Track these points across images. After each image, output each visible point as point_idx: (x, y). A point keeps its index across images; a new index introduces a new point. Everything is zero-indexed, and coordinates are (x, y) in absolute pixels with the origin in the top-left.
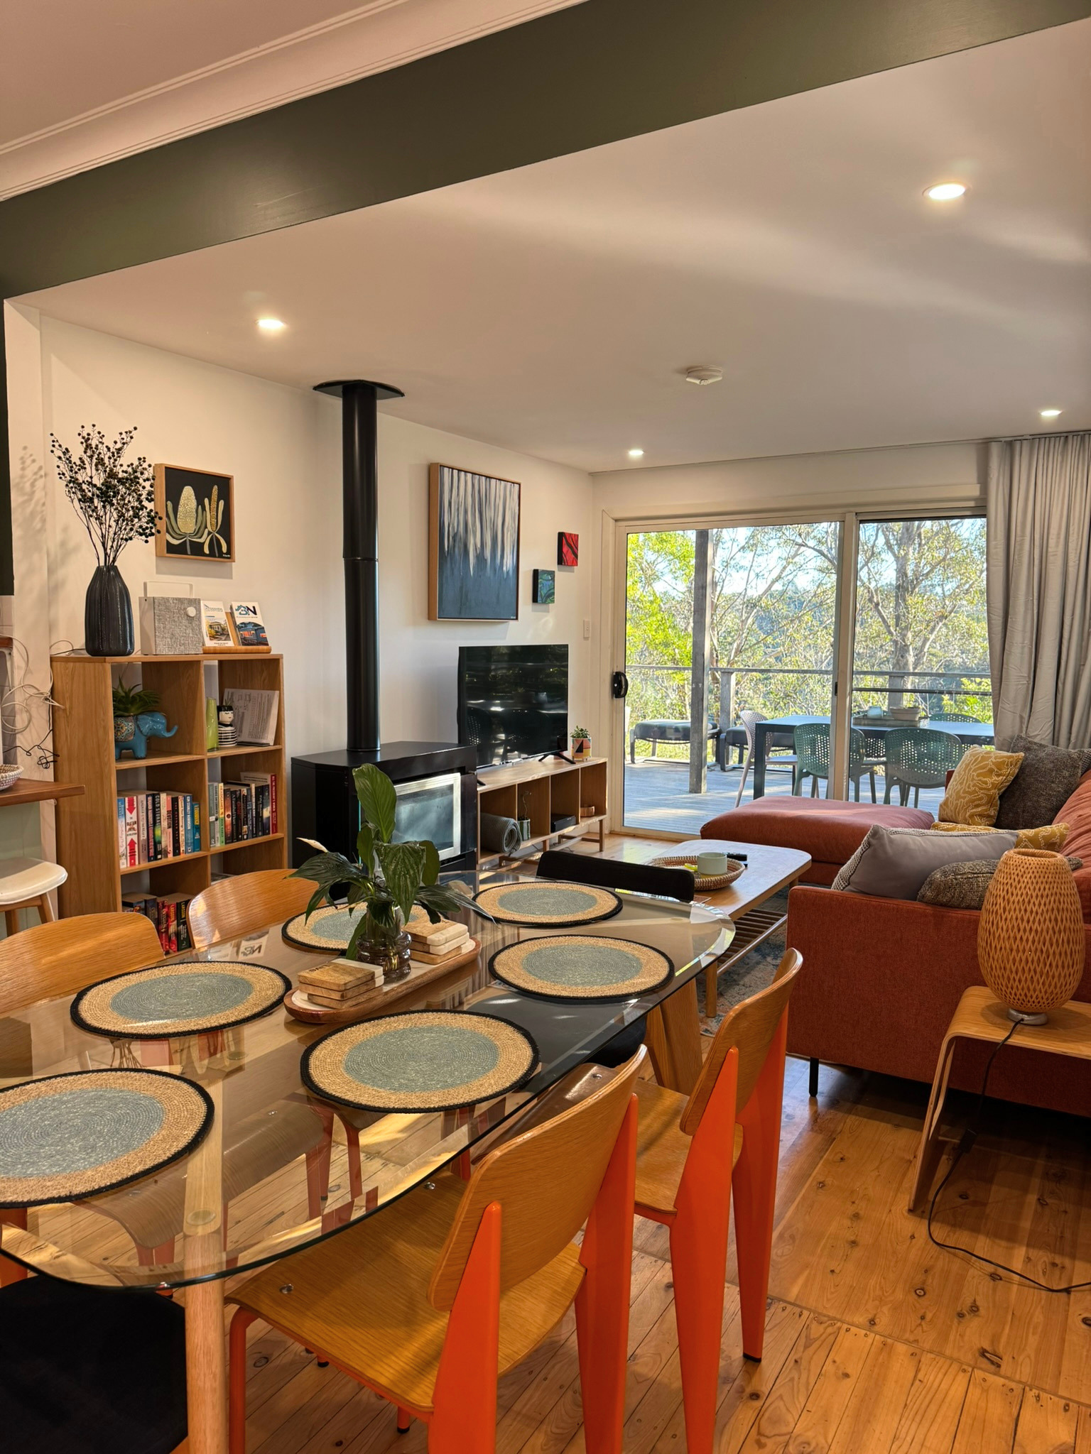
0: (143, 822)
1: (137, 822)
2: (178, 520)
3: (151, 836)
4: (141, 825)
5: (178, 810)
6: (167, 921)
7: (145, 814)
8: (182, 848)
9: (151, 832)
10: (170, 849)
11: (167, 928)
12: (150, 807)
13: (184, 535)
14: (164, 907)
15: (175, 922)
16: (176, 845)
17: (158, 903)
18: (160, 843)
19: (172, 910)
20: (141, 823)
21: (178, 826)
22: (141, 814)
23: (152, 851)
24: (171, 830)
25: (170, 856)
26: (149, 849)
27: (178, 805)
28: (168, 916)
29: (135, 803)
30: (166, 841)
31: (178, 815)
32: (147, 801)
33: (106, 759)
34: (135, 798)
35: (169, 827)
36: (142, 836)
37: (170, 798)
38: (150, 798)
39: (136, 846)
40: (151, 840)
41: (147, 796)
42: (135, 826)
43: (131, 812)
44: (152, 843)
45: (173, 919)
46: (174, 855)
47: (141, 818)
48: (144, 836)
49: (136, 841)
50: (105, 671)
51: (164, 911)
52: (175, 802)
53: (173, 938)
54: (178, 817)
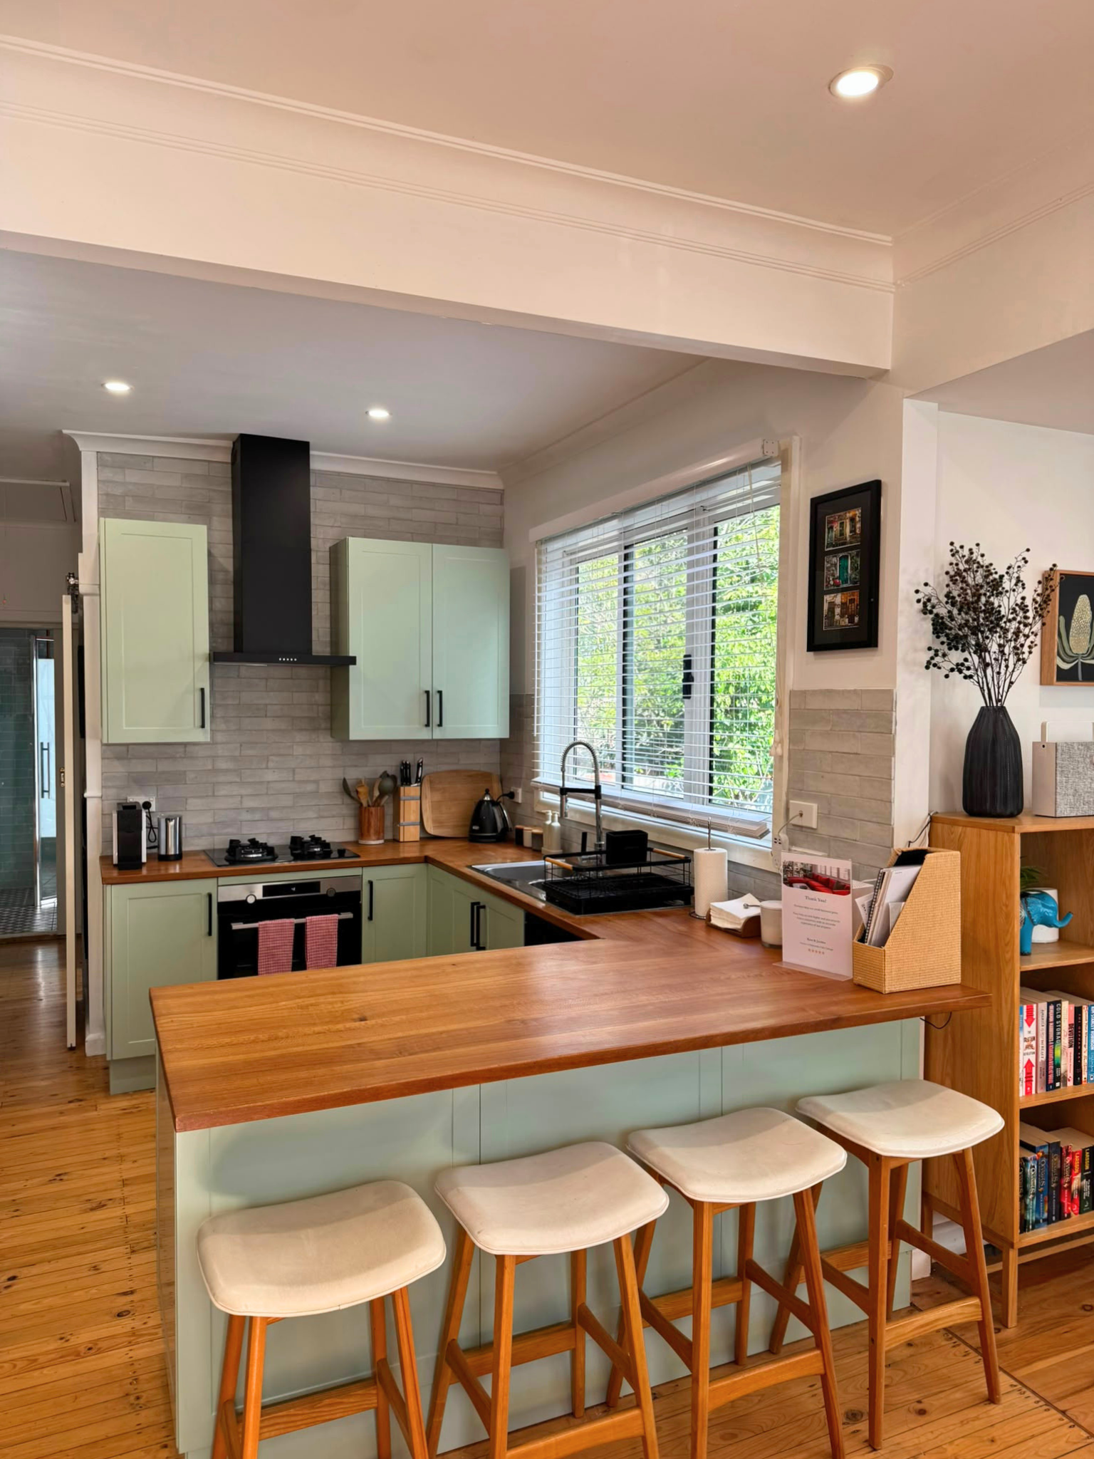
0: (1043, 1038)
1: (1036, 1038)
2: (1071, 638)
3: (1051, 1056)
4: (1040, 1042)
5: (1081, 1025)
6: (1071, 1174)
7: (1045, 1028)
8: (1084, 1075)
9: (1051, 1051)
10: (1070, 1075)
11: (1070, 1183)
12: (1051, 1019)
13: (1075, 657)
14: (1068, 1154)
15: (1079, 1176)
16: (1078, 1071)
17: (1061, 1149)
18: (1059, 1066)
19: (1077, 1158)
20: (1040, 1039)
21: (1081, 1045)
22: (1040, 1027)
23: (1051, 1077)
24: (1072, 1049)
25: (1070, 1084)
26: (1048, 1074)
27: (1081, 1017)
28: (1072, 1166)
29: (1035, 1013)
30: (1067, 1066)
31: (1081, 1030)
32: (1048, 1011)
33: (1008, 956)
34: (1035, 1006)
35: (1070, 1046)
36: (1040, 1056)
37: (1072, 1008)
38: (1052, 1007)
39: (1034, 1069)
40: (1051, 1062)
41: (1049, 1004)
42: (1034, 1043)
43: (1029, 1025)
44: (1051, 1067)
45: (1077, 1171)
46: (1075, 1084)
47: (1040, 1032)
48: (1042, 1058)
49: (1034, 1062)
50: (1012, 843)
51: (1068, 1160)
52: (1078, 1011)
53: (1076, 1196)
54: (1081, 1034)
